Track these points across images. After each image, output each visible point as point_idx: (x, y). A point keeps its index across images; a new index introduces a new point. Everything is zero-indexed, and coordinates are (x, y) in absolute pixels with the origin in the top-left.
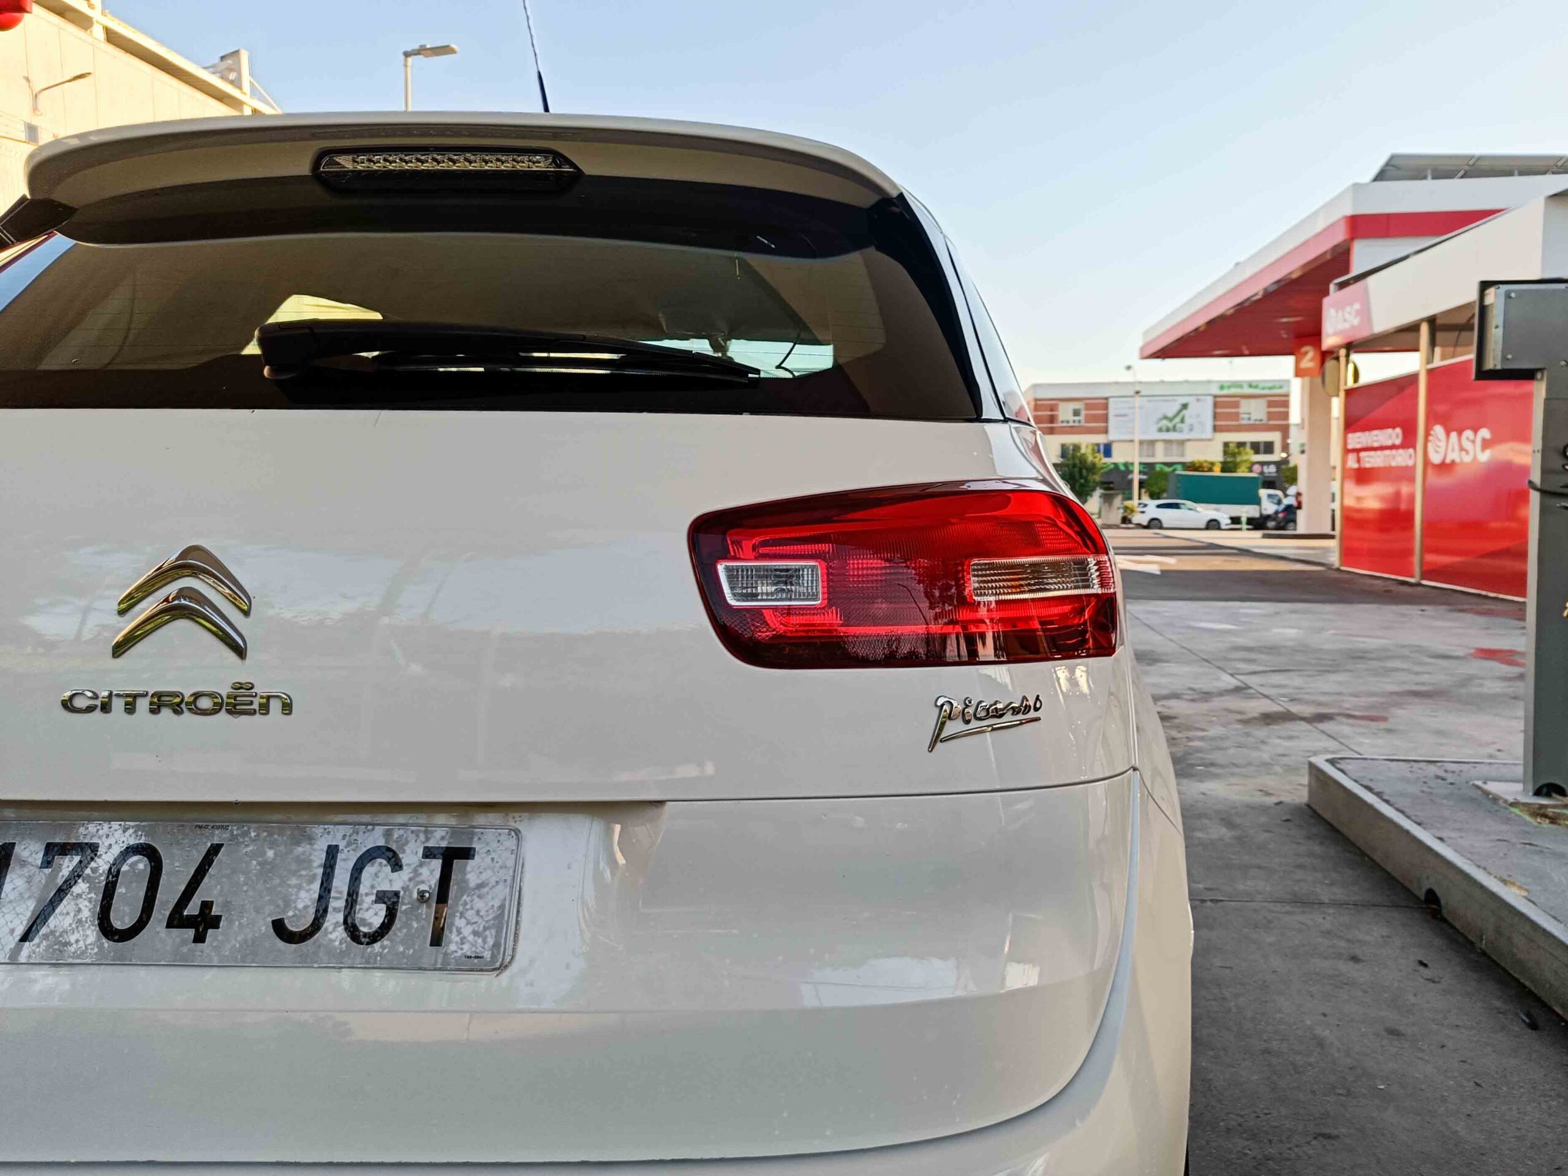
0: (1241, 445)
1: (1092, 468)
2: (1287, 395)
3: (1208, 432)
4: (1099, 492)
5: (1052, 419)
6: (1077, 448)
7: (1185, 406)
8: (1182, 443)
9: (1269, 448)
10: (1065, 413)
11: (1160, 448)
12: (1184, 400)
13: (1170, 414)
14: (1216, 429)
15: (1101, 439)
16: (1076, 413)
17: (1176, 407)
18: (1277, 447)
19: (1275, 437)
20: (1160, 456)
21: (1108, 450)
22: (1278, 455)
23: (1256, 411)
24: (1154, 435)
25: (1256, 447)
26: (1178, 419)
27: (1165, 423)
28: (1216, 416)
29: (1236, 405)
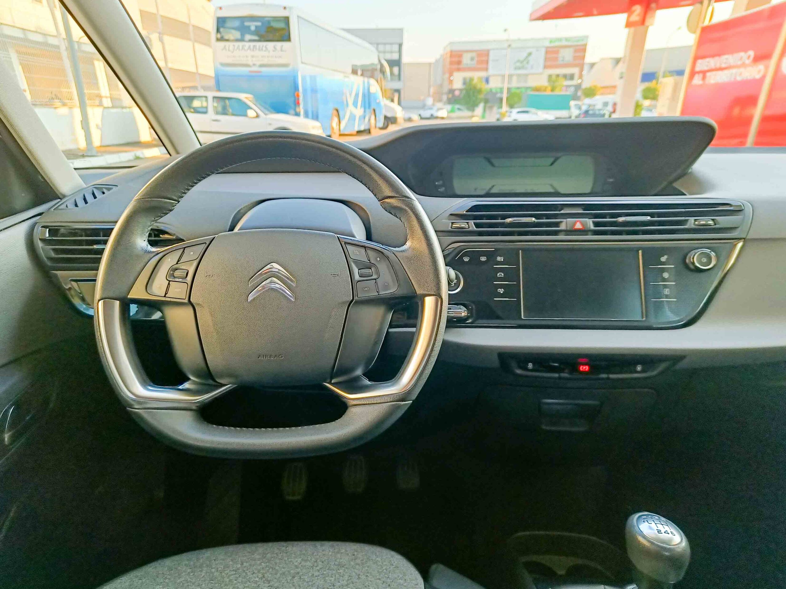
0: (558, 76)
1: (480, 91)
2: (585, 45)
3: (540, 69)
4: (482, 105)
5: (459, 63)
6: (471, 79)
7: (530, 54)
8: (526, 75)
9: (572, 77)
10: (466, 60)
11: (515, 79)
12: (528, 51)
13: (522, 59)
14: (545, 67)
15: (483, 74)
16: (472, 59)
17: (525, 54)
18: (576, 77)
19: (575, 71)
20: (515, 84)
21: (487, 81)
22: (576, 81)
23: (567, 55)
24: (513, 72)
25: (565, 76)
26: (525, 62)
27: (518, 64)
28: (546, 59)
29: (557, 52)
